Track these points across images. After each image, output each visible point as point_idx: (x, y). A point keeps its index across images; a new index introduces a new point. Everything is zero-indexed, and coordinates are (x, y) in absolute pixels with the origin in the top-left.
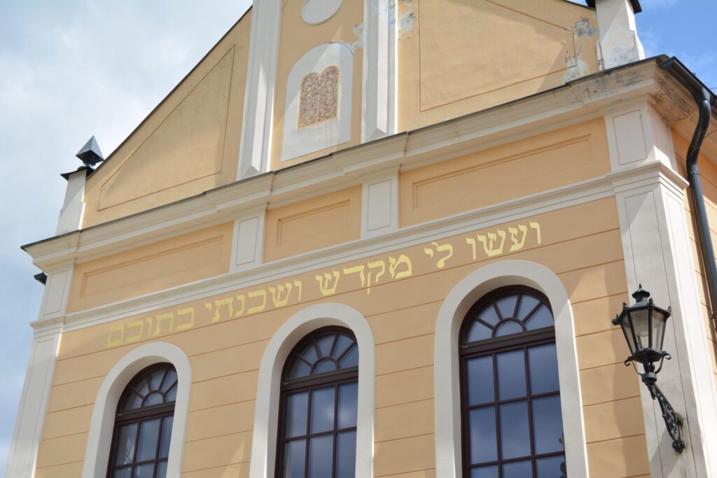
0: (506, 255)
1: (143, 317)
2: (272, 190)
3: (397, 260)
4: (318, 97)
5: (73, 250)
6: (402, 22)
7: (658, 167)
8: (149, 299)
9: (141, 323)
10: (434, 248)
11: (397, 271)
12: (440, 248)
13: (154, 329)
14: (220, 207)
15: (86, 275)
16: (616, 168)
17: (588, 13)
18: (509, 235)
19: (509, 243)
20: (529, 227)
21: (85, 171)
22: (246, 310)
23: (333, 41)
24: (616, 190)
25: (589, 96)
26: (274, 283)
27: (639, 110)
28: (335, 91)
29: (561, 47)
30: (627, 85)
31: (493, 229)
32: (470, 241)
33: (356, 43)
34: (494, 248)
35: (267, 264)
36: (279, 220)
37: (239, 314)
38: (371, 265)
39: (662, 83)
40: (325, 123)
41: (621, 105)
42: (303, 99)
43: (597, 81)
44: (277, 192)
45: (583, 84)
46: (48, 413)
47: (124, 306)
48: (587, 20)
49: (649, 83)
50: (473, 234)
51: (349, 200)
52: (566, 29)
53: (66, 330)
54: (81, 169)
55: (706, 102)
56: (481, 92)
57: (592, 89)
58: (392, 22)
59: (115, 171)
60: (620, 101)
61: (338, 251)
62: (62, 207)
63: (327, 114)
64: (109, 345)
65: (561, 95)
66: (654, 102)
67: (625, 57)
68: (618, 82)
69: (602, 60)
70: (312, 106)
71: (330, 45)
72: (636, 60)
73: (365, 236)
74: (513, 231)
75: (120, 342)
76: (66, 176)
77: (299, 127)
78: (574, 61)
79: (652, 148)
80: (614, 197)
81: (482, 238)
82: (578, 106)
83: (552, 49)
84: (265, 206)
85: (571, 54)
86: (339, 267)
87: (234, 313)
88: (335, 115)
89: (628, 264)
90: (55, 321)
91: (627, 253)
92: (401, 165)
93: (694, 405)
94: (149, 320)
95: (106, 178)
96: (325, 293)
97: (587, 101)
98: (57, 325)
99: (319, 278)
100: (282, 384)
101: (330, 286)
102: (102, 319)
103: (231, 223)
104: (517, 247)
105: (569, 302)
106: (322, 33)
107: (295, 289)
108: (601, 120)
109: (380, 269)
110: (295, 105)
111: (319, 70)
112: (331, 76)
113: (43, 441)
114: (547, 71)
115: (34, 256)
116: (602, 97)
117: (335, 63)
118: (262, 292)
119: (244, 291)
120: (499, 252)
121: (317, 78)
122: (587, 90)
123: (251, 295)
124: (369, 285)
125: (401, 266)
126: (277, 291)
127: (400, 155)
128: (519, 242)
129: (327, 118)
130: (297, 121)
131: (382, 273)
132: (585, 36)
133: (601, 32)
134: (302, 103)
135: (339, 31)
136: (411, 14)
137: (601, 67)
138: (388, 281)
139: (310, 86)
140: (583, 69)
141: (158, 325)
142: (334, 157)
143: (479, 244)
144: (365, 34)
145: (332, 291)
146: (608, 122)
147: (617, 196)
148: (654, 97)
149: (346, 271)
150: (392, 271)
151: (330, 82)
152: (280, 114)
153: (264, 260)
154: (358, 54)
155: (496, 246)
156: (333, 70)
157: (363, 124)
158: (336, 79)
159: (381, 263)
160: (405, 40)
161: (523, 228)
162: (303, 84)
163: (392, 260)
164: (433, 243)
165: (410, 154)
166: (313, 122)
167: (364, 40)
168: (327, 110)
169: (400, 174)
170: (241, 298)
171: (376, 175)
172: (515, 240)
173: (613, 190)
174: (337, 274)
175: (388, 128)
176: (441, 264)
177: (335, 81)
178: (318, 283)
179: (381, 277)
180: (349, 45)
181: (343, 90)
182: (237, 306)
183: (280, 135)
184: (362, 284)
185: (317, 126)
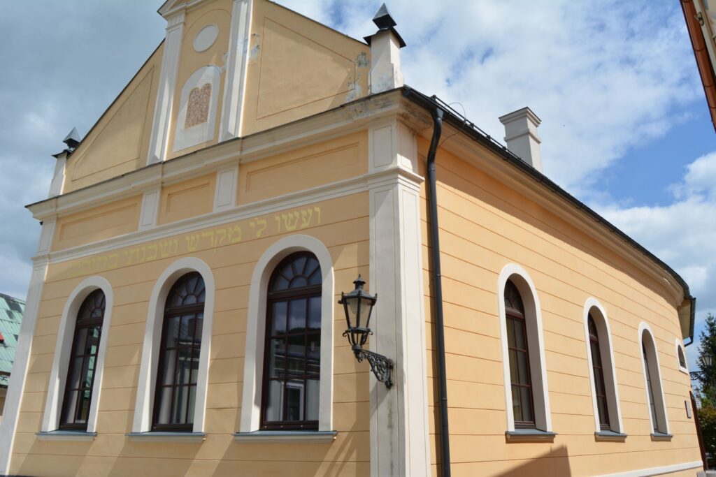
0: (298, 230)
1: (91, 257)
2: (163, 174)
3: (233, 230)
4: (198, 106)
5: (54, 209)
6: (252, 52)
7: (398, 171)
9: (90, 261)
10: (255, 222)
11: (233, 237)
12: (260, 222)
13: (96, 267)
14: (133, 185)
15: (63, 226)
16: (372, 171)
17: (366, 49)
18: (301, 215)
19: (301, 222)
20: (314, 211)
21: (66, 153)
22: (146, 258)
23: (210, 64)
24: (370, 187)
25: (357, 115)
26: (163, 240)
27: (391, 126)
28: (208, 102)
29: (347, 74)
30: (382, 107)
31: (292, 210)
32: (278, 218)
33: (223, 66)
34: (291, 225)
35: (160, 226)
36: (169, 195)
37: (141, 260)
38: (218, 232)
39: (407, 106)
40: (200, 125)
41: (378, 121)
42: (189, 107)
43: (362, 104)
44: (166, 176)
45: (352, 106)
46: (39, 318)
48: (364, 55)
49: (397, 106)
50: (280, 213)
51: (208, 183)
52: (351, 61)
53: (51, 263)
54: (65, 151)
55: (439, 119)
56: (294, 106)
57: (358, 110)
58: (245, 52)
59: (82, 153)
60: (378, 118)
61: (200, 220)
63: (202, 119)
65: (339, 113)
66: (403, 119)
67: (386, 84)
68: (376, 105)
69: (371, 86)
70: (194, 112)
71: (208, 68)
72: (392, 88)
73: (216, 211)
74: (304, 213)
76: (56, 156)
77: (185, 128)
78: (353, 85)
79: (396, 156)
80: (368, 191)
81: (284, 217)
82: (349, 122)
83: (341, 75)
84: (160, 185)
85: (352, 80)
86: (200, 232)
87: (139, 260)
88: (206, 120)
89: (372, 244)
90: (44, 257)
91: (372, 235)
92: (240, 160)
93: (402, 354)
94: (94, 260)
95: (77, 158)
96: (190, 250)
97: (356, 118)
98: (46, 260)
99: (188, 239)
100: (165, 311)
101: (193, 245)
102: (69, 258)
103: (141, 196)
104: (305, 225)
105: (333, 269)
106: (205, 57)
107: (174, 245)
108: (365, 132)
109: (222, 235)
110: (184, 111)
111: (200, 86)
112: (207, 91)
113: (34, 337)
114: (335, 93)
115: (32, 212)
116: (365, 116)
117: (210, 82)
118: (155, 246)
119: (145, 244)
120: (294, 228)
121: (198, 92)
122: (355, 110)
123: (149, 247)
124: (216, 246)
125: (235, 234)
126: (164, 246)
127: (238, 153)
128: (307, 222)
129: (202, 121)
130: (185, 121)
131: (224, 237)
132: (363, 66)
133: (372, 64)
134: (188, 110)
135: (215, 57)
136: (258, 46)
137: (369, 91)
138: (226, 244)
139: (194, 97)
140: (358, 93)
141: (98, 264)
142: (198, 153)
143: (282, 221)
144: (228, 60)
145: (194, 249)
146: (370, 134)
147: (370, 191)
148: (402, 115)
150: (230, 237)
151: (206, 95)
153: (158, 223)
154: (223, 75)
155: (293, 223)
156: (208, 87)
157: (221, 127)
158: (209, 92)
159: (224, 231)
160: (252, 65)
161: (310, 211)
162: (190, 95)
163: (230, 229)
164: (256, 218)
165: (245, 153)
166: (193, 125)
167: (228, 64)
168: (202, 116)
169: (240, 165)
170: (144, 249)
171: (225, 166)
172: (304, 219)
173: (367, 186)
174: (198, 237)
175: (235, 133)
176: (258, 235)
177: (209, 95)
178: (187, 242)
179: (223, 241)
180: (219, 68)
181: (213, 101)
182: (141, 255)
183: (174, 133)
184: (212, 245)
185: (195, 127)
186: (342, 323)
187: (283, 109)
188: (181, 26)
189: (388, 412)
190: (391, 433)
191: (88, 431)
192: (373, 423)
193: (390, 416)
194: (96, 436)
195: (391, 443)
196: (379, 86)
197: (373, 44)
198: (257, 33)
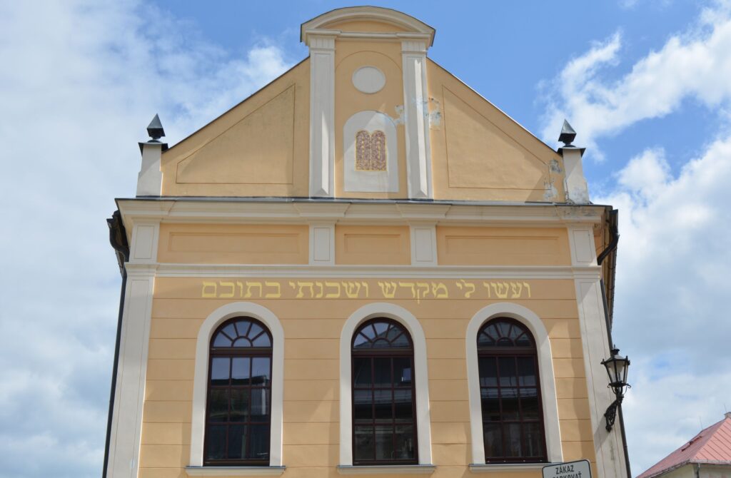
0: (509, 299)
1: (234, 280)
2: (345, 212)
3: (437, 285)
4: (370, 151)
5: (165, 213)
6: (433, 117)
8: (239, 269)
9: (231, 284)
10: (462, 283)
11: (438, 293)
12: (467, 285)
13: (245, 292)
14: (303, 215)
15: (172, 234)
16: (575, 264)
17: (558, 157)
18: (510, 287)
19: (511, 292)
20: (523, 286)
21: (159, 146)
22: (325, 294)
23: (380, 111)
24: (575, 277)
25: (565, 215)
26: (346, 280)
27: (588, 231)
28: (383, 151)
29: (541, 175)
30: (586, 215)
31: (501, 281)
32: (486, 285)
33: (398, 119)
34: (501, 293)
36: (345, 235)
37: (319, 296)
38: (419, 285)
40: (377, 173)
41: (579, 225)
42: (359, 149)
44: (350, 216)
46: (152, 338)
47: (215, 268)
48: (557, 162)
49: (597, 218)
50: (489, 281)
51: (399, 235)
52: (544, 163)
53: (157, 276)
59: (189, 153)
61: (395, 269)
62: (140, 170)
63: (379, 167)
64: (204, 295)
67: (581, 195)
69: (567, 192)
70: (366, 156)
71: (377, 114)
73: (414, 264)
74: (513, 285)
75: (214, 295)
77: (357, 169)
78: (549, 186)
79: (595, 257)
80: (573, 280)
81: (494, 285)
82: (556, 219)
83: (536, 174)
84: (335, 222)
85: (547, 181)
86: (396, 280)
87: (315, 295)
88: (385, 169)
89: (582, 321)
91: (581, 316)
92: (438, 222)
94: (240, 284)
95: (181, 158)
96: (387, 296)
97: (563, 218)
98: (152, 270)
99: (381, 284)
101: (390, 292)
102: (195, 274)
103: (308, 227)
104: (516, 296)
105: (548, 337)
106: (371, 102)
107: (363, 288)
108: (565, 229)
109: (425, 289)
110: (351, 151)
111: (371, 130)
112: (379, 138)
113: (149, 359)
114: (533, 187)
116: (572, 218)
117: (382, 129)
118: (337, 285)
119: (323, 280)
120: (505, 296)
121: (368, 136)
123: (328, 284)
124: (418, 298)
125: (440, 291)
126: (349, 287)
127: (441, 216)
128: (518, 293)
129: (380, 169)
130: (355, 163)
131: (428, 291)
132: (557, 172)
133: (567, 173)
134: (358, 152)
135: (384, 105)
136: (439, 113)
137: (567, 196)
138: (430, 298)
139: (363, 140)
140: (555, 194)
141: (248, 290)
143: (492, 288)
144: (406, 115)
145: (392, 296)
146: (570, 232)
147: (575, 281)
149: (401, 285)
150: (434, 292)
151: (379, 142)
152: (340, 153)
153: (338, 262)
154: (401, 129)
155: (503, 292)
156: (380, 134)
157: (409, 184)
158: (384, 141)
159: (427, 285)
160: (435, 130)
161: (520, 285)
162: (357, 136)
163: (434, 285)
164: (462, 280)
165: (450, 218)
166: (368, 169)
167: (406, 120)
168: (378, 163)
169: (437, 227)
170: (319, 284)
172: (515, 292)
173: (573, 275)
174: (394, 285)
175: (428, 193)
176: (468, 295)
177: (383, 143)
178: (381, 287)
179: (426, 294)
180: (392, 119)
181: (390, 152)
182: (317, 290)
183: (341, 171)
184: (414, 296)
185: (371, 173)
186: (561, 380)
187: (478, 186)
188: (333, 53)
189: (610, 449)
190: (614, 463)
191: (271, 465)
192: (599, 457)
193: (612, 451)
194: (285, 469)
195: (615, 471)
196: (575, 194)
197: (565, 156)
198: (435, 99)
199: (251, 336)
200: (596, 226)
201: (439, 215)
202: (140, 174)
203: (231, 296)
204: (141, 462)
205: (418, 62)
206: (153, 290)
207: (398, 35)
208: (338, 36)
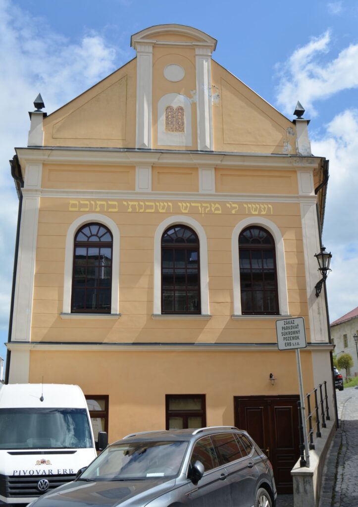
0: (259, 215)
1: (89, 200)
2: (158, 159)
3: (215, 205)
4: (175, 119)
5: (46, 157)
6: (215, 98)
7: (316, 197)
8: (92, 193)
9: (87, 202)
11: (215, 210)
12: (233, 205)
13: (96, 207)
15: (50, 170)
16: (301, 194)
17: (292, 125)
18: (260, 207)
19: (261, 210)
20: (268, 206)
21: (42, 115)
22: (145, 209)
23: (181, 93)
24: (301, 201)
25: (296, 163)
26: (159, 201)
27: (310, 173)
28: (182, 119)
29: (282, 137)
30: (309, 163)
31: (254, 203)
32: (245, 206)
33: (192, 99)
34: (255, 211)
35: (154, 192)
36: (159, 173)
37: (142, 211)
38: (204, 205)
40: (178, 134)
41: (304, 169)
42: (167, 118)
45: (295, 158)
47: (77, 192)
48: (292, 128)
49: (316, 165)
50: (247, 203)
51: (191, 173)
52: (284, 129)
53: (41, 196)
54: (35, 112)
58: (210, 96)
59: (60, 119)
61: (189, 195)
62: (29, 129)
63: (180, 129)
64: (71, 209)
65: (286, 158)
67: (306, 150)
68: (307, 161)
70: (172, 123)
71: (179, 95)
73: (201, 192)
74: (262, 206)
75: (76, 209)
77: (166, 131)
78: (287, 144)
79: (313, 189)
80: (299, 203)
81: (250, 206)
83: (278, 136)
84: (152, 165)
85: (285, 141)
86: (189, 202)
87: (139, 210)
88: (184, 131)
89: (303, 230)
90: (35, 190)
91: (303, 226)
92: (217, 166)
94: (93, 202)
95: (55, 122)
96: (183, 211)
97: (295, 165)
98: (38, 193)
99: (180, 204)
100: (162, 246)
101: (186, 208)
102: (65, 196)
103: (135, 167)
104: (263, 213)
105: (282, 239)
106: (176, 87)
107: (169, 206)
108: (295, 172)
109: (207, 207)
110: (163, 119)
111: (175, 106)
112: (180, 111)
113: (37, 248)
114: (276, 144)
116: (300, 165)
117: (182, 105)
118: (153, 204)
119: (144, 201)
120: (256, 213)
121: (173, 110)
123: (147, 203)
124: (203, 213)
125: (216, 208)
126: (160, 205)
127: (219, 162)
128: (264, 211)
129: (180, 131)
130: (165, 126)
131: (209, 209)
132: (292, 135)
133: (298, 136)
134: (166, 119)
135: (183, 90)
136: (218, 96)
137: (297, 151)
138: (211, 213)
139: (170, 112)
140: (291, 149)
141: (98, 206)
143: (249, 208)
145: (187, 211)
146: (298, 174)
147: (301, 203)
149: (193, 204)
150: (213, 209)
151: (180, 114)
152: (155, 121)
153: (153, 190)
154: (194, 105)
156: (181, 109)
157: (199, 141)
158: (183, 113)
159: (208, 205)
160: (216, 107)
161: (266, 206)
162: (166, 110)
163: (213, 205)
164: (231, 203)
165: (223, 163)
166: (173, 131)
167: (197, 99)
168: (179, 127)
169: (215, 168)
170: (142, 203)
171: (206, 166)
172: (263, 210)
173: (299, 201)
174: (188, 204)
175: (210, 147)
176: (233, 212)
177: (183, 115)
178: (180, 206)
179: (208, 211)
180: (188, 98)
181: (187, 120)
182: (140, 207)
183: (156, 131)
184: (200, 212)
185: (175, 133)
186: (290, 266)
187: (242, 143)
188: (151, 55)
189: (317, 308)
190: (320, 316)
191: (112, 313)
192: (310, 312)
193: (319, 309)
194: (120, 316)
195: (320, 321)
196: (303, 150)
197: (297, 124)
198: (216, 86)
199: (99, 235)
200: (315, 170)
201: (217, 161)
202: (30, 132)
203: (87, 209)
204: (33, 310)
205: (206, 62)
206: (39, 206)
207: (193, 43)
208: (155, 44)
